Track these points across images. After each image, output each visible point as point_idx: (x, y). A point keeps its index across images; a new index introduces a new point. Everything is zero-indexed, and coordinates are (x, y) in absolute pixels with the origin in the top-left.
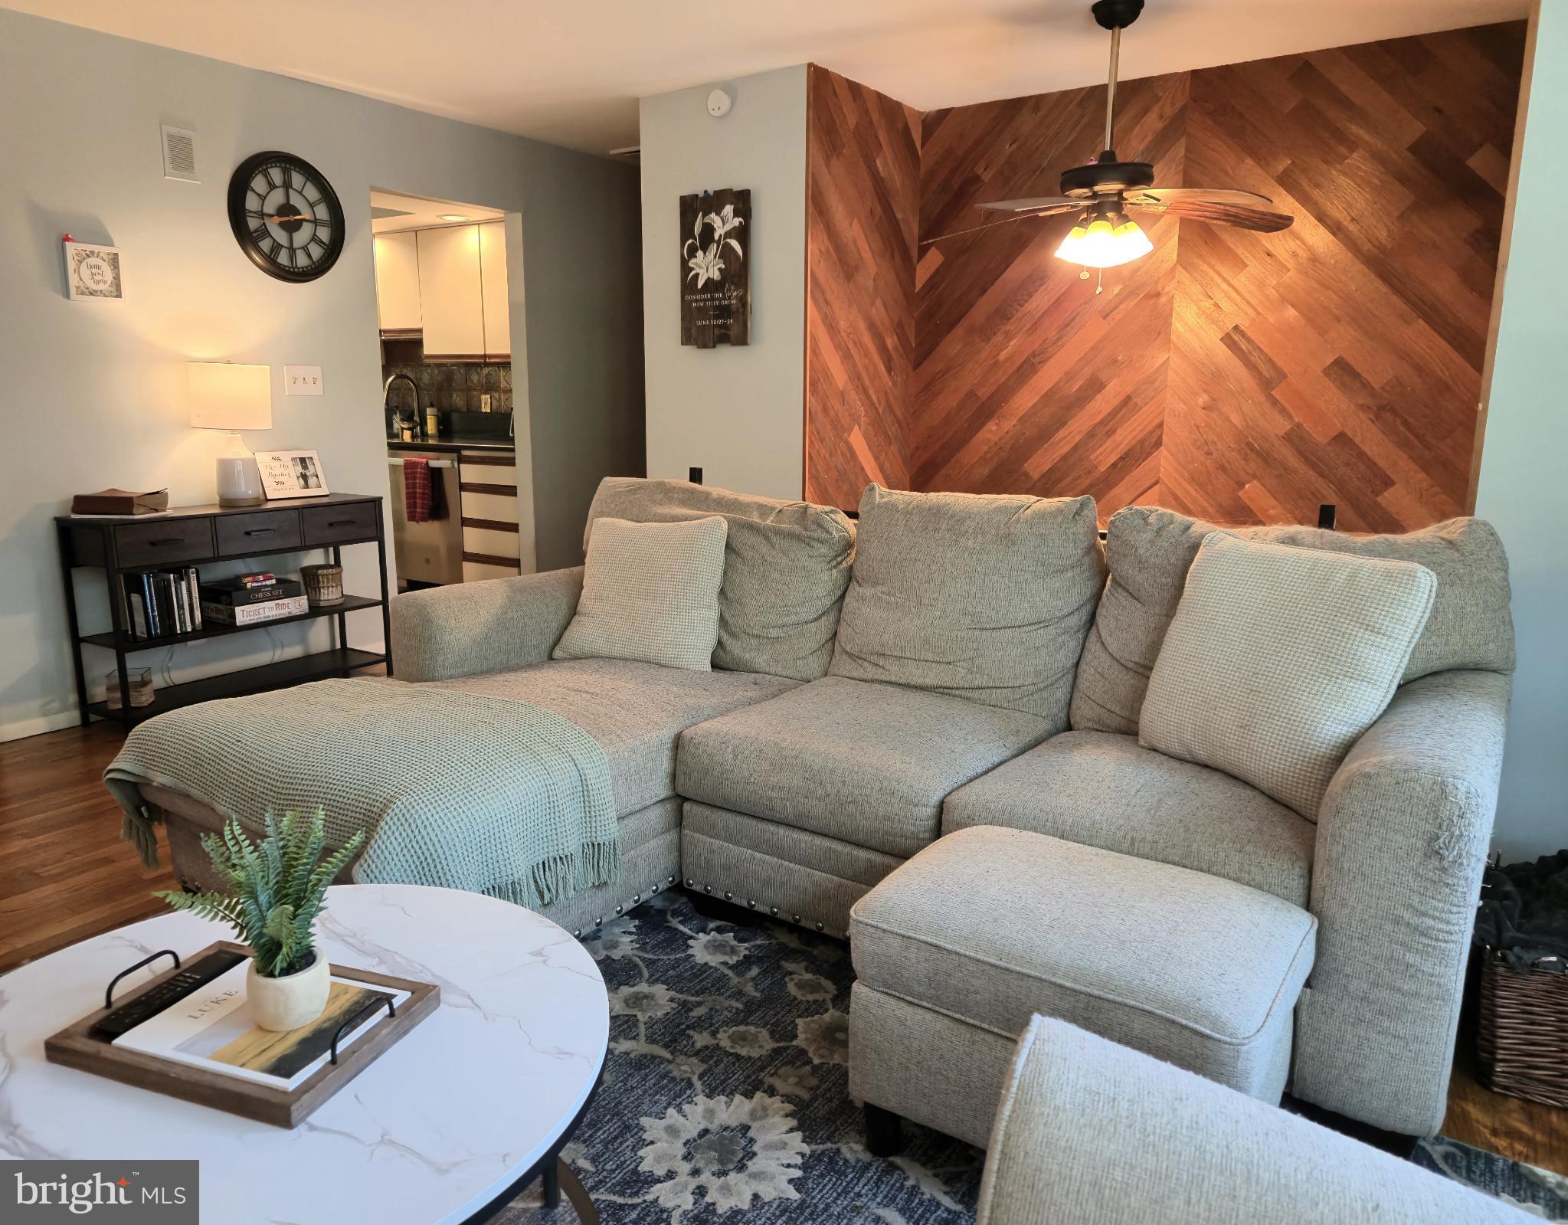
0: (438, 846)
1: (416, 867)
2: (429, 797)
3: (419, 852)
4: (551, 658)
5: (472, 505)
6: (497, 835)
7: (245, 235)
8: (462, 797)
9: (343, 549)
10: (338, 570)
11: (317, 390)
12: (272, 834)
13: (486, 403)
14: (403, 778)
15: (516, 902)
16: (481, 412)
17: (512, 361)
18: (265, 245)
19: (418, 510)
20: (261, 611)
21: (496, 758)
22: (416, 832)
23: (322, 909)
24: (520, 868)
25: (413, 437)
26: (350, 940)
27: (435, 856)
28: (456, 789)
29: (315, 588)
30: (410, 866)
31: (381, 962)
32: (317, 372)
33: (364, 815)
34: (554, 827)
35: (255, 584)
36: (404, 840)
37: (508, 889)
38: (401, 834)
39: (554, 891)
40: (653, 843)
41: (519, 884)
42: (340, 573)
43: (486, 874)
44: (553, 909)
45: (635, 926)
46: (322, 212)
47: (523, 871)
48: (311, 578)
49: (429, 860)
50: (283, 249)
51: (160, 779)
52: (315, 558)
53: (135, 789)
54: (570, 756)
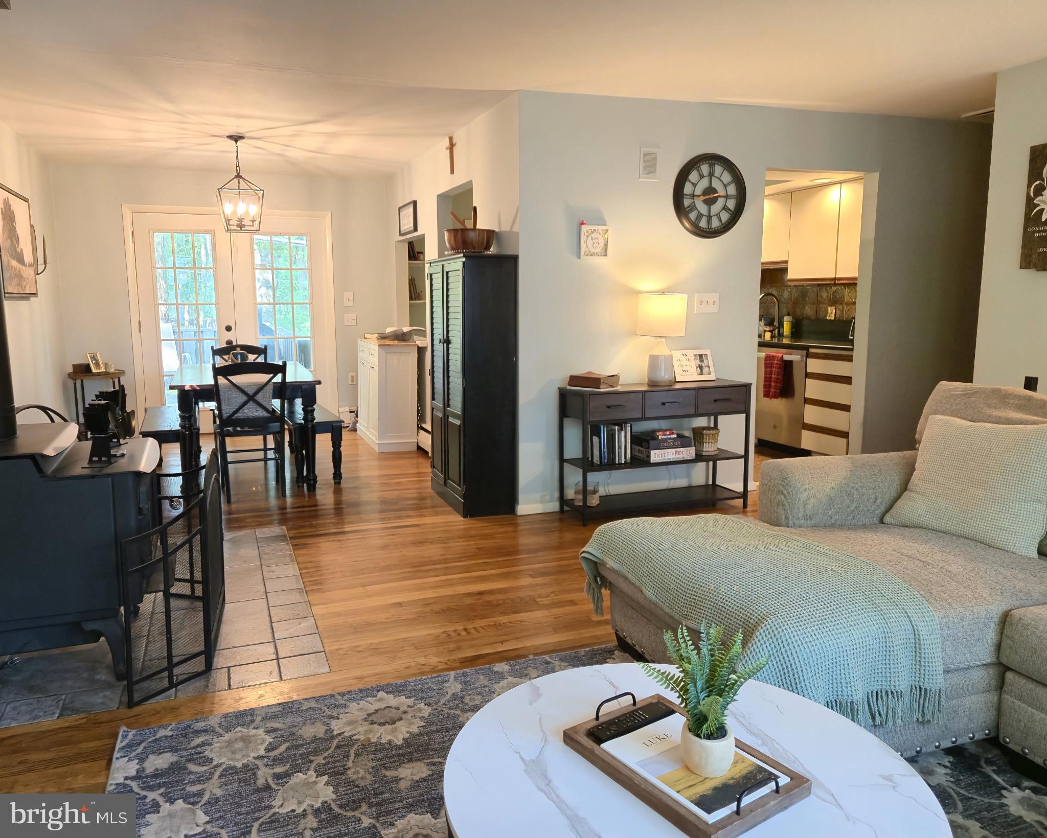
0: (797, 660)
1: (780, 671)
2: (792, 622)
3: (783, 661)
4: (882, 522)
5: (813, 389)
6: (842, 662)
7: (680, 209)
8: (817, 627)
9: (720, 417)
10: (717, 432)
11: (715, 309)
12: (704, 639)
13: (831, 313)
14: (773, 603)
15: (853, 720)
16: (827, 319)
17: (858, 282)
18: (693, 216)
19: (772, 390)
20: (666, 455)
21: (844, 602)
22: (782, 646)
23: (735, 700)
24: (858, 692)
25: (772, 337)
26: (741, 719)
27: (794, 667)
28: (812, 620)
29: (700, 443)
30: (775, 669)
31: (764, 744)
32: (716, 297)
33: (743, 623)
34: (888, 666)
35: (664, 437)
36: (772, 649)
37: (847, 705)
38: (770, 644)
39: (884, 717)
40: (973, 699)
41: (857, 704)
42: (718, 433)
43: (831, 689)
44: (882, 730)
45: (949, 762)
46: (732, 190)
47: (860, 696)
48: (698, 434)
49: (790, 669)
50: (704, 217)
51: (611, 563)
52: (701, 422)
53: (596, 566)
54: (906, 612)
